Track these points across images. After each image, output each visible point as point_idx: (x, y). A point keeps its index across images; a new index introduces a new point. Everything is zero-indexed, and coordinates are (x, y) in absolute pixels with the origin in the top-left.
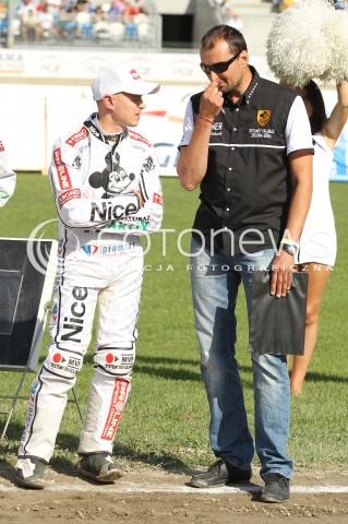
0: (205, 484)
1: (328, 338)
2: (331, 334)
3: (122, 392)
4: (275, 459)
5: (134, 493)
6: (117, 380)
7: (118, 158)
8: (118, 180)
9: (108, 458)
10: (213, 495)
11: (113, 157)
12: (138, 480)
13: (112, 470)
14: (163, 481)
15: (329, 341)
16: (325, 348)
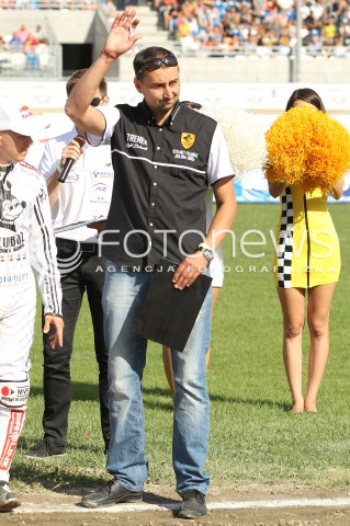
0: (95, 504)
1: (224, 356)
2: (228, 352)
3: (18, 423)
4: (194, 478)
5: (34, 514)
6: (12, 411)
7: (9, 185)
8: (11, 208)
9: (6, 488)
10: (111, 514)
11: (5, 186)
12: (39, 501)
13: (11, 500)
14: (63, 501)
15: (225, 359)
16: (222, 366)
